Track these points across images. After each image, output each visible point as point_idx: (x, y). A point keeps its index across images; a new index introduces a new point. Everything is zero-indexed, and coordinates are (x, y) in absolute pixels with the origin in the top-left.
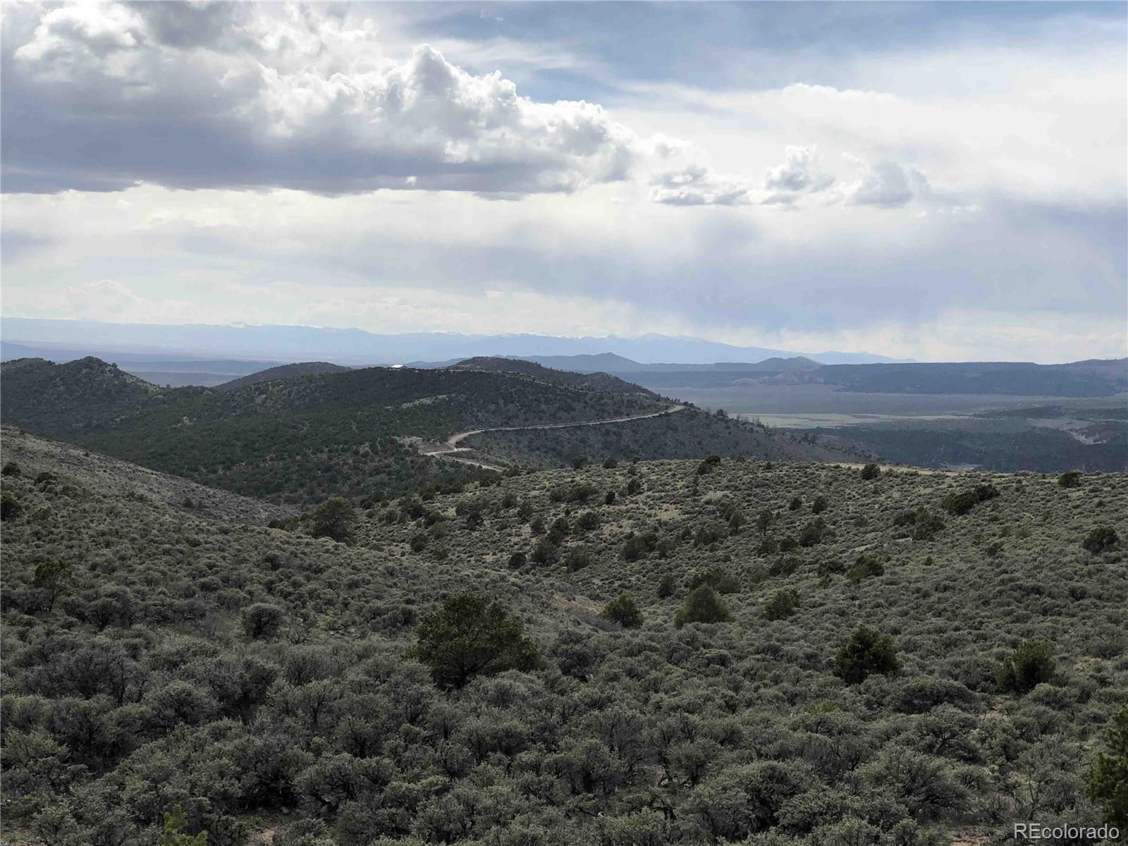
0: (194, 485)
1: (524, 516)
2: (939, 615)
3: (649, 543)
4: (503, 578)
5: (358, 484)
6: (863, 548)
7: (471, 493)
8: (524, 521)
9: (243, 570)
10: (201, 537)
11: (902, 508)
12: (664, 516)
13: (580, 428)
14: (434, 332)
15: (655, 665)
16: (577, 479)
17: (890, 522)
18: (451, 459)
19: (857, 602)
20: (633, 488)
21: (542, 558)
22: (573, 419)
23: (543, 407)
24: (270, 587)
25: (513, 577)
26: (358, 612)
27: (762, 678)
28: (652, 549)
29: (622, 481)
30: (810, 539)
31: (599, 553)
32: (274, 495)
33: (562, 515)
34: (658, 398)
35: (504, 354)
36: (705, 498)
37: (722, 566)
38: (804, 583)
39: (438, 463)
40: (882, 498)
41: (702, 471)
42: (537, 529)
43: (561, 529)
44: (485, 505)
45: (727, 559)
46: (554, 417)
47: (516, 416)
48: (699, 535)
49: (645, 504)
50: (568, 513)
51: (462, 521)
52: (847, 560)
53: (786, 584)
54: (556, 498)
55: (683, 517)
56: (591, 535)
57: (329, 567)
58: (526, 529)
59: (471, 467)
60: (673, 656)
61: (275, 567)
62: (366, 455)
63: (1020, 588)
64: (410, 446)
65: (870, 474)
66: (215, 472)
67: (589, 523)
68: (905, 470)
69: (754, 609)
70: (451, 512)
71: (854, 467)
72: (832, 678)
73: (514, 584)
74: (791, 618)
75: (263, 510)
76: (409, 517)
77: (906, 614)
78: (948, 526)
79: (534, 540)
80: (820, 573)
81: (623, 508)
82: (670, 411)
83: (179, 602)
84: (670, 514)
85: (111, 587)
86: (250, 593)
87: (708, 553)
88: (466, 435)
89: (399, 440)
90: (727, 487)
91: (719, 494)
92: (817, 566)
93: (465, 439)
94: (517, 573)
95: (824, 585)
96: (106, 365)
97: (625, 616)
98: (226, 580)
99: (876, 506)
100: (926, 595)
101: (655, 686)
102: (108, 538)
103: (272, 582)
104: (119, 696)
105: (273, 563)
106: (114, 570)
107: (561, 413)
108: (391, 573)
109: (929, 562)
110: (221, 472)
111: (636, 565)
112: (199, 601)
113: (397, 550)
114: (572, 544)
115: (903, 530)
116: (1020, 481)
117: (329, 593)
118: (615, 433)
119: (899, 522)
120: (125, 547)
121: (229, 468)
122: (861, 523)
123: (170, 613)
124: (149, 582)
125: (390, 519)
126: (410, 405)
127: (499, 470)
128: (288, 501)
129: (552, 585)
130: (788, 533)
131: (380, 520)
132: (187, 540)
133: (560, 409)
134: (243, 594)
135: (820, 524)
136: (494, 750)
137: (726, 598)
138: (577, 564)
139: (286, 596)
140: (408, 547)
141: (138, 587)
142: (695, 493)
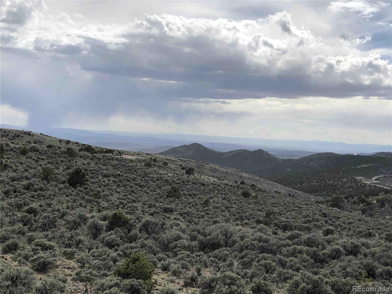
0: (292, 189)
5: (343, 191)
7: (381, 196)
18: (373, 185)
24: (327, 222)
32: (316, 193)
39: (369, 186)
44: (386, 200)
51: (378, 205)
57: (341, 217)
59: (380, 187)
61: (326, 216)
62: (345, 182)
64: (360, 180)
70: (375, 202)
75: (313, 198)
76: (361, 202)
89: (356, 178)
93: (378, 178)
96: (264, 152)
98: (313, 219)
110: (299, 185)
112: (309, 225)
113: (357, 213)
117: (344, 226)
120: (281, 208)
121: (302, 185)
126: (360, 167)
127: (390, 189)
131: (351, 203)
134: (320, 224)
140: (360, 212)
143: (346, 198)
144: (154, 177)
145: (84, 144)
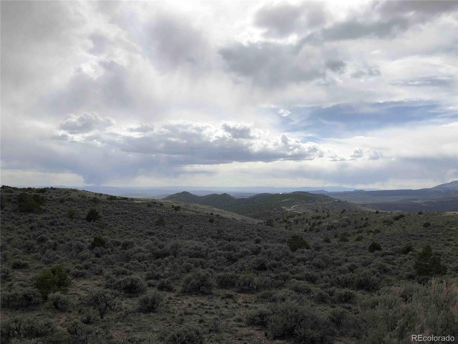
0: (244, 216)
1: (307, 222)
2: (392, 240)
3: (332, 227)
4: (303, 234)
5: (274, 216)
6: (376, 228)
7: (296, 217)
8: (307, 223)
9: (254, 232)
10: (246, 226)
11: (384, 219)
12: (335, 222)
13: (317, 205)
14: (288, 187)
15: (333, 249)
16: (317, 214)
17: (382, 222)
18: (292, 211)
19: (375, 238)
20: (328, 216)
21: (311, 230)
22: (316, 203)
23: (310, 201)
24: (259, 235)
25: (305, 233)
26: (275, 239)
27: (354, 251)
28: (333, 228)
29: (326, 215)
30: (365, 226)
31: (322, 229)
32: (259, 218)
33: (314, 221)
34: (333, 198)
35: (301, 190)
36: (343, 218)
37: (347, 231)
38: (364, 234)
39: (289, 212)
40: (380, 217)
41: (342, 213)
42: (309, 224)
43: (314, 224)
44: (299, 220)
45: (348, 230)
46: (312, 203)
47: (304, 202)
48: (342, 225)
49: (331, 219)
50: (315, 221)
51: (295, 223)
52: (373, 230)
53: (360, 235)
54: (313, 218)
55: (339, 222)
56: (320, 225)
57: (269, 231)
58: (307, 224)
59: (296, 212)
60: (336, 247)
61: (260, 231)
62: (275, 210)
63: (409, 234)
64: (284, 208)
65: (377, 212)
66: (247, 214)
67: (320, 223)
68: (384, 212)
69: (354, 240)
70: (292, 221)
71: (374, 211)
72: (368, 251)
73: (305, 235)
74: (361, 241)
76: (284, 222)
77: (385, 240)
78: (394, 223)
79: (309, 226)
80: (367, 232)
81: (326, 220)
82: (335, 201)
83: (243, 237)
84: (336, 221)
85: (231, 234)
86: (255, 236)
87: (344, 229)
88: (295, 206)
89: (282, 208)
90: (347, 216)
91: (346, 217)
92: (367, 231)
93: (295, 207)
94: (306, 233)
95: (368, 235)
96: (227, 194)
97: (327, 241)
98: (251, 234)
99: (379, 219)
100: (389, 236)
101: (333, 252)
102: (230, 226)
103: (259, 234)
104: (235, 252)
105: (259, 230)
106: (231, 232)
107: (313, 202)
108: (281, 232)
109: (390, 230)
110: (248, 214)
111: (329, 231)
112: (246, 237)
113: (282, 228)
114: (317, 227)
115: (385, 224)
116: (409, 214)
117: (270, 236)
118: (324, 206)
119: (384, 222)
120: (232, 228)
121: (250, 213)
122: (376, 222)
123: (241, 239)
124: (237, 234)
125: (281, 222)
126: (284, 201)
127: (302, 213)
128: (261, 219)
129: (313, 235)
130: (361, 225)
131: (279, 223)
132: (243, 226)
133: (313, 201)
134: (254, 236)
135: (367, 222)
136: (301, 261)
137: (348, 237)
138: (318, 231)
139: (262, 236)
140: (284, 228)
141: (235, 234)
142: (341, 217)
143: (276, 220)
144: (151, 213)
145: (111, 195)
